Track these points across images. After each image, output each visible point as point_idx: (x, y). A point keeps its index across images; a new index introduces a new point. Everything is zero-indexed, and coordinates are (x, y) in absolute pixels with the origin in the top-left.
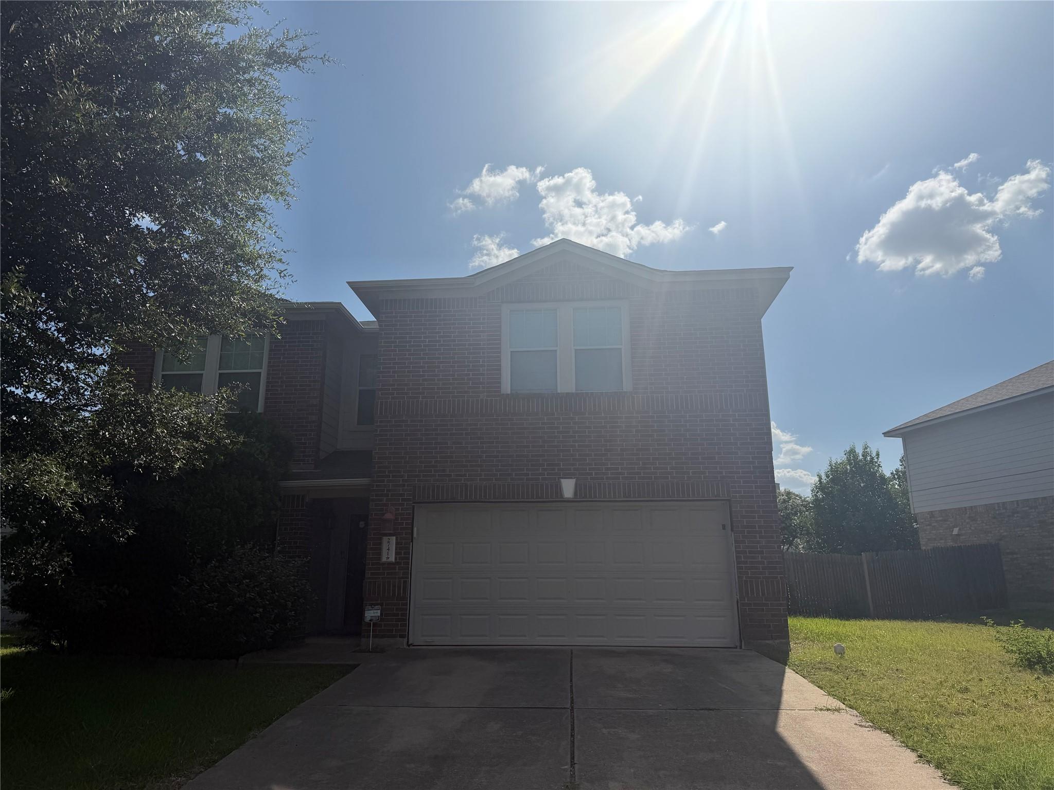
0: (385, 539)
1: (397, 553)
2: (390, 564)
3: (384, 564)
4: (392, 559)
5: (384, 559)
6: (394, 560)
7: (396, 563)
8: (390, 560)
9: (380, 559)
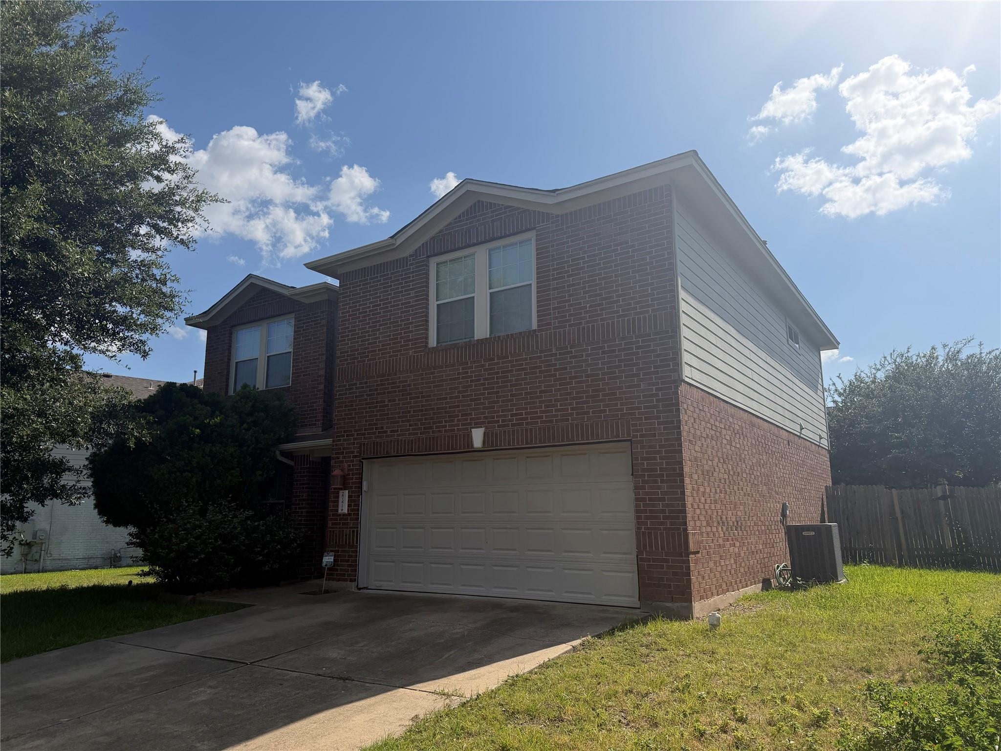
0: (341, 492)
1: (349, 506)
2: (344, 515)
3: (340, 515)
4: (345, 511)
5: (340, 511)
6: (346, 512)
7: (349, 514)
8: (343, 511)
9: (337, 511)
